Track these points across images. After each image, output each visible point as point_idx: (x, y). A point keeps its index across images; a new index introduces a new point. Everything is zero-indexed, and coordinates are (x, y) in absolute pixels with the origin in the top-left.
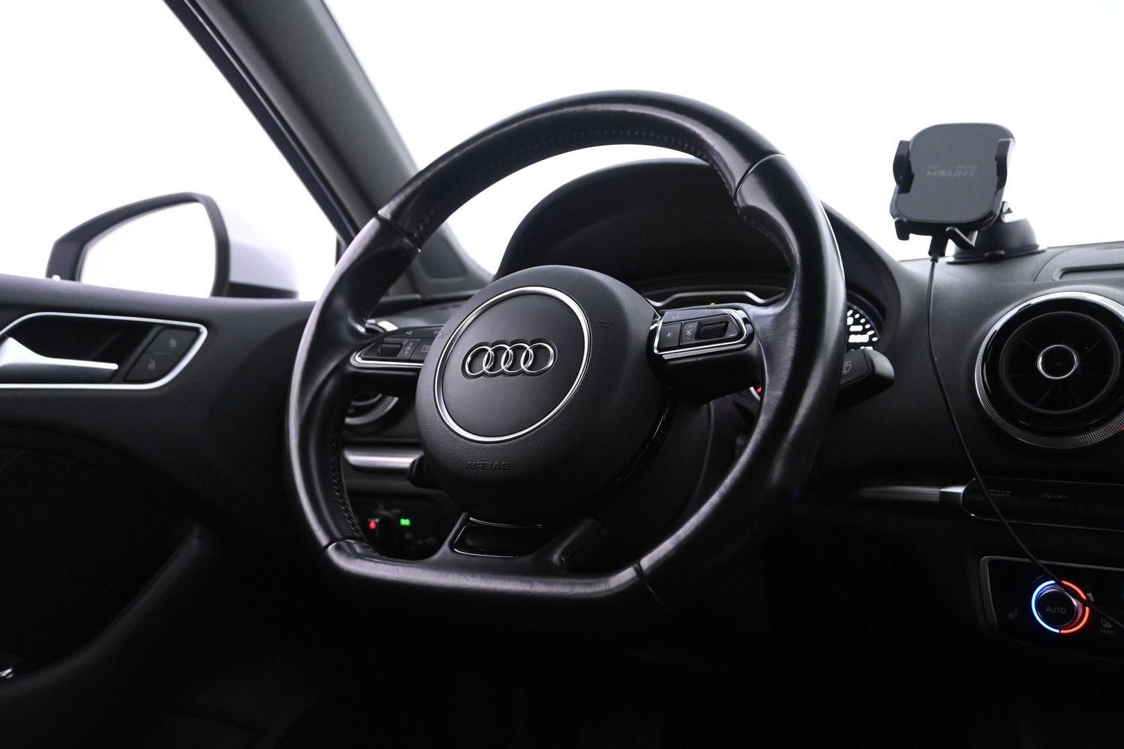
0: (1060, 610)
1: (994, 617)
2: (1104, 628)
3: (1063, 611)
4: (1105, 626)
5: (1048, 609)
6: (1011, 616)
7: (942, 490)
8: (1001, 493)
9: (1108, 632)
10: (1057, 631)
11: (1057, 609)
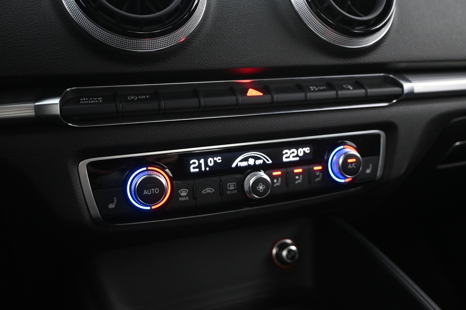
0: (154, 190)
1: (95, 210)
2: (181, 196)
3: (157, 190)
4: (182, 194)
5: (145, 192)
6: (112, 206)
7: (36, 104)
8: (93, 100)
9: (184, 199)
10: (149, 208)
11: (152, 191)
